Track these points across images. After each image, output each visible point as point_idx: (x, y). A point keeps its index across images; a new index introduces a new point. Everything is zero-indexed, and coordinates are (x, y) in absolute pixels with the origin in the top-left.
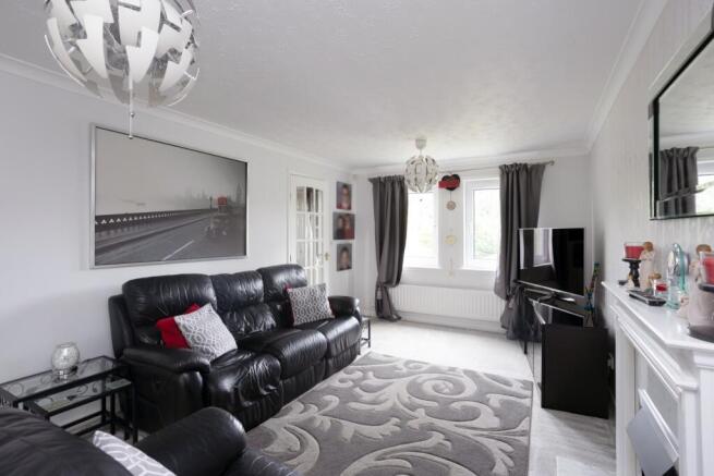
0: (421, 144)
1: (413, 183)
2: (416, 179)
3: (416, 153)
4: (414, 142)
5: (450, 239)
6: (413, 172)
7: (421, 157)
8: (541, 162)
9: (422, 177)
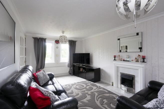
0: (63, 32)
1: (61, 42)
2: (62, 41)
3: (62, 34)
4: (61, 32)
5: (57, 56)
6: (61, 39)
7: (63, 36)
8: (75, 40)
9: (63, 40)
